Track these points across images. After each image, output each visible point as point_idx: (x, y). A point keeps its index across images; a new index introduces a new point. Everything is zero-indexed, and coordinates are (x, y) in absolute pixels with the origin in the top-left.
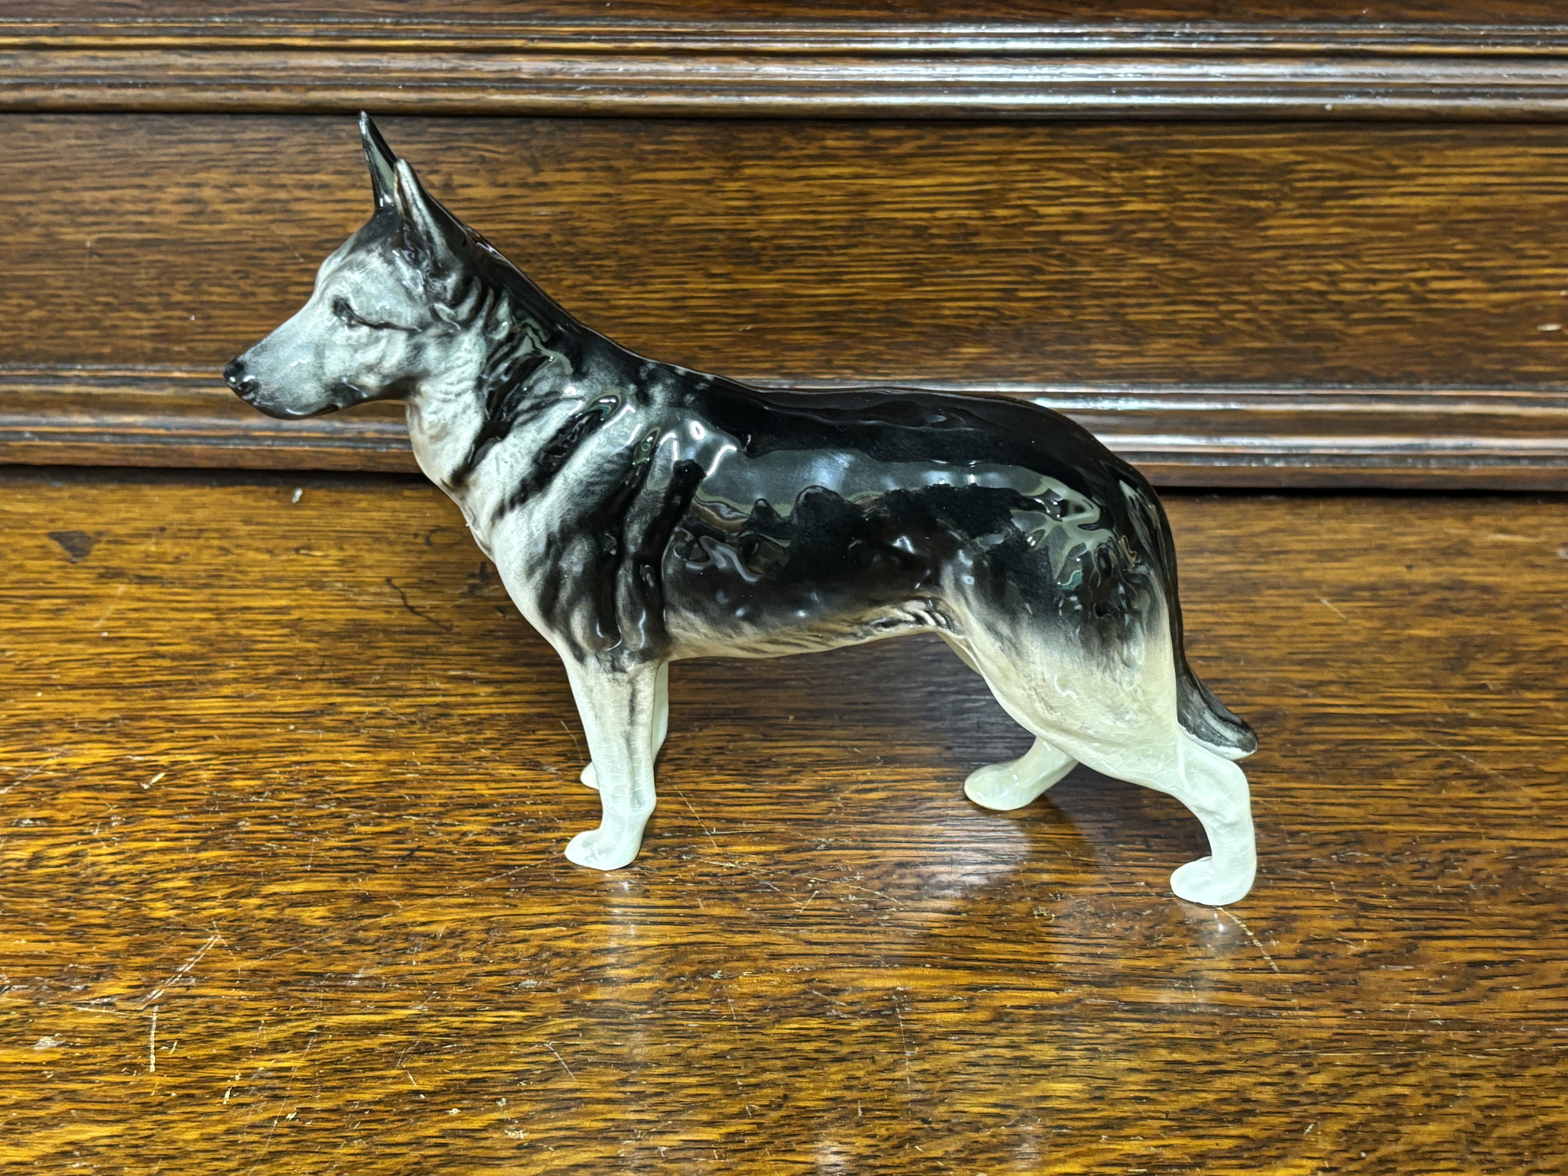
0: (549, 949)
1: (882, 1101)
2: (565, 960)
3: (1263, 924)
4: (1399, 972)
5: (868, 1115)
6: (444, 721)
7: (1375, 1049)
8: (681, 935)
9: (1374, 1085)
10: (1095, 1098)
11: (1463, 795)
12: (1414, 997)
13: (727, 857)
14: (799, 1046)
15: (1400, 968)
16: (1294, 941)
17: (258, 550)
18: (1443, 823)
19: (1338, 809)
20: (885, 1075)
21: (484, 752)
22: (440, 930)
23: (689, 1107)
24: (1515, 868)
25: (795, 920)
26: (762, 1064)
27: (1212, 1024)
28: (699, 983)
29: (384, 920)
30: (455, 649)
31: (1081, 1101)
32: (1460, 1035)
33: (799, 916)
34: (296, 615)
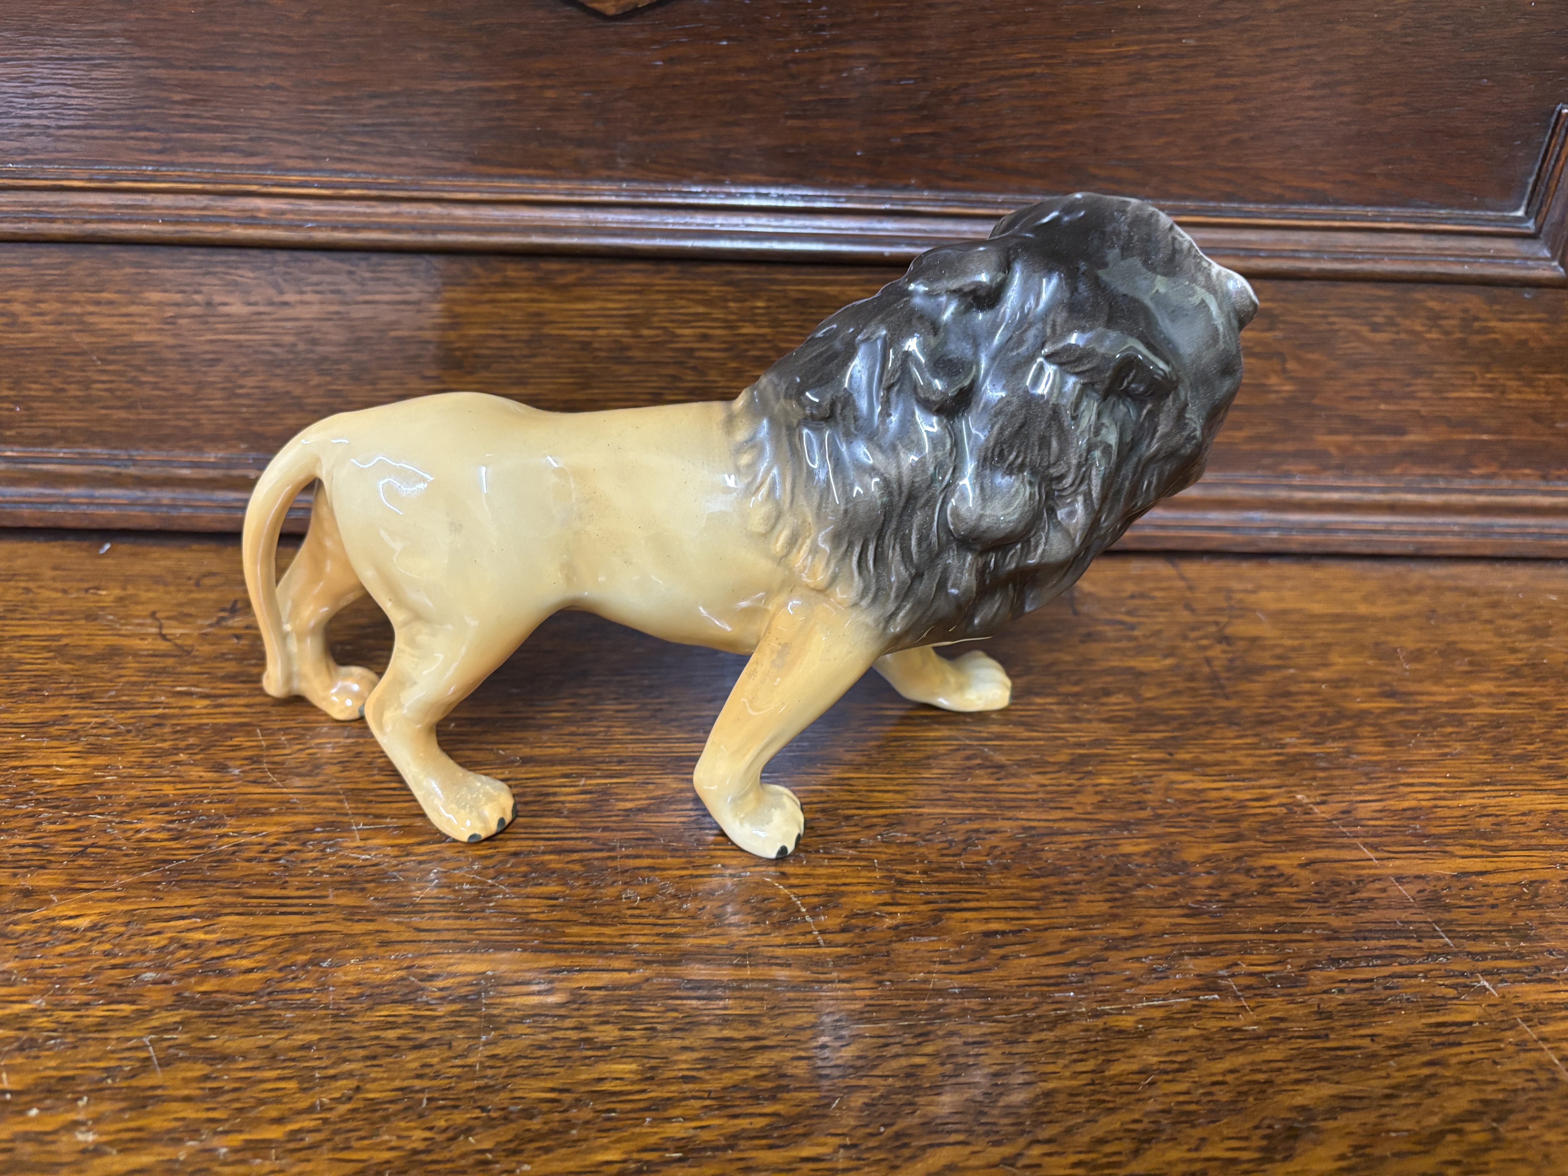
0: (178, 940)
1: (449, 1089)
2: (189, 951)
3: (815, 900)
4: (925, 943)
5: (433, 1105)
6: (157, 731)
7: (900, 1019)
8: (304, 925)
9: (897, 1056)
10: (647, 1079)
11: (985, 782)
12: (937, 967)
13: (365, 850)
14: (382, 1034)
15: (926, 939)
16: (839, 916)
17: (55, 590)
18: (967, 806)
19: (886, 795)
20: (458, 1062)
21: (182, 756)
22: (83, 923)
23: (262, 1102)
24: (1024, 846)
25: (410, 908)
26: (345, 1054)
27: (761, 999)
28: (307, 972)
29: (36, 915)
30: (189, 668)
31: (633, 1083)
32: (973, 1003)
33: (415, 905)
34: (64, 641)
